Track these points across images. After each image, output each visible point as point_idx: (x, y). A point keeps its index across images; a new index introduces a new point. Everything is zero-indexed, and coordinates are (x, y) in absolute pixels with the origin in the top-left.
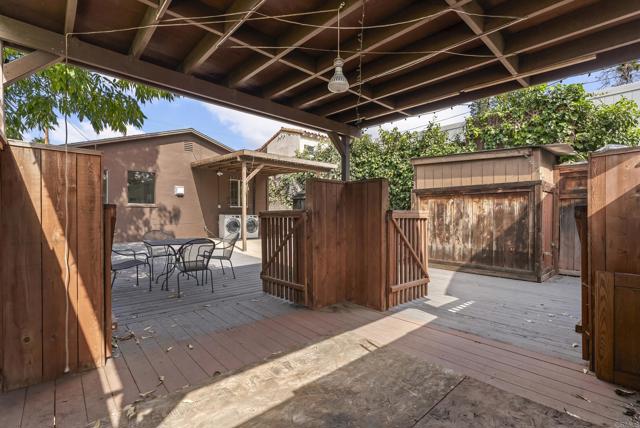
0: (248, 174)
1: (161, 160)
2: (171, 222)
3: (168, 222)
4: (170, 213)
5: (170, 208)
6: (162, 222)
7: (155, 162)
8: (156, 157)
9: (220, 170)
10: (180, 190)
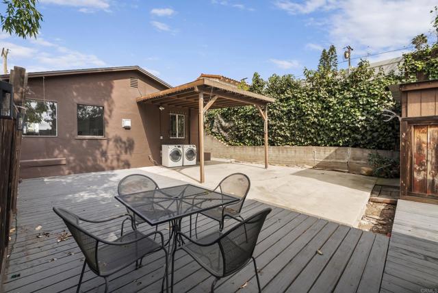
0: (205, 105)
1: (115, 94)
2: (126, 152)
3: (123, 152)
4: (124, 143)
5: (124, 139)
6: (118, 152)
7: (110, 96)
8: (111, 92)
9: (161, 105)
10: (127, 123)
